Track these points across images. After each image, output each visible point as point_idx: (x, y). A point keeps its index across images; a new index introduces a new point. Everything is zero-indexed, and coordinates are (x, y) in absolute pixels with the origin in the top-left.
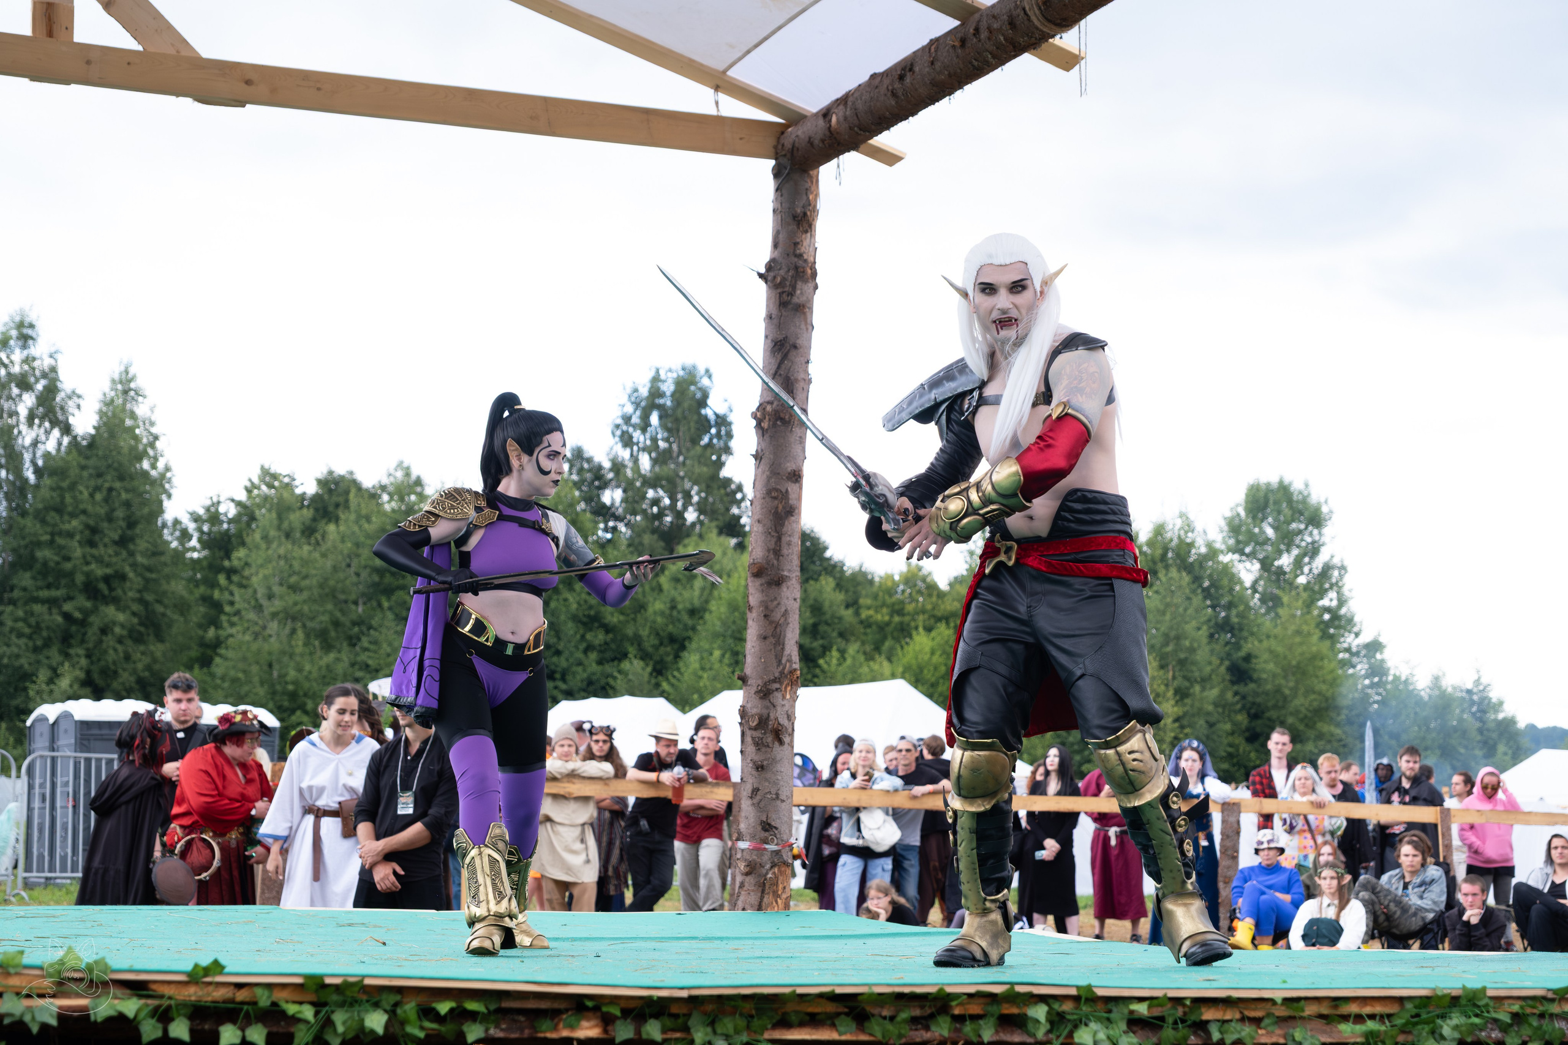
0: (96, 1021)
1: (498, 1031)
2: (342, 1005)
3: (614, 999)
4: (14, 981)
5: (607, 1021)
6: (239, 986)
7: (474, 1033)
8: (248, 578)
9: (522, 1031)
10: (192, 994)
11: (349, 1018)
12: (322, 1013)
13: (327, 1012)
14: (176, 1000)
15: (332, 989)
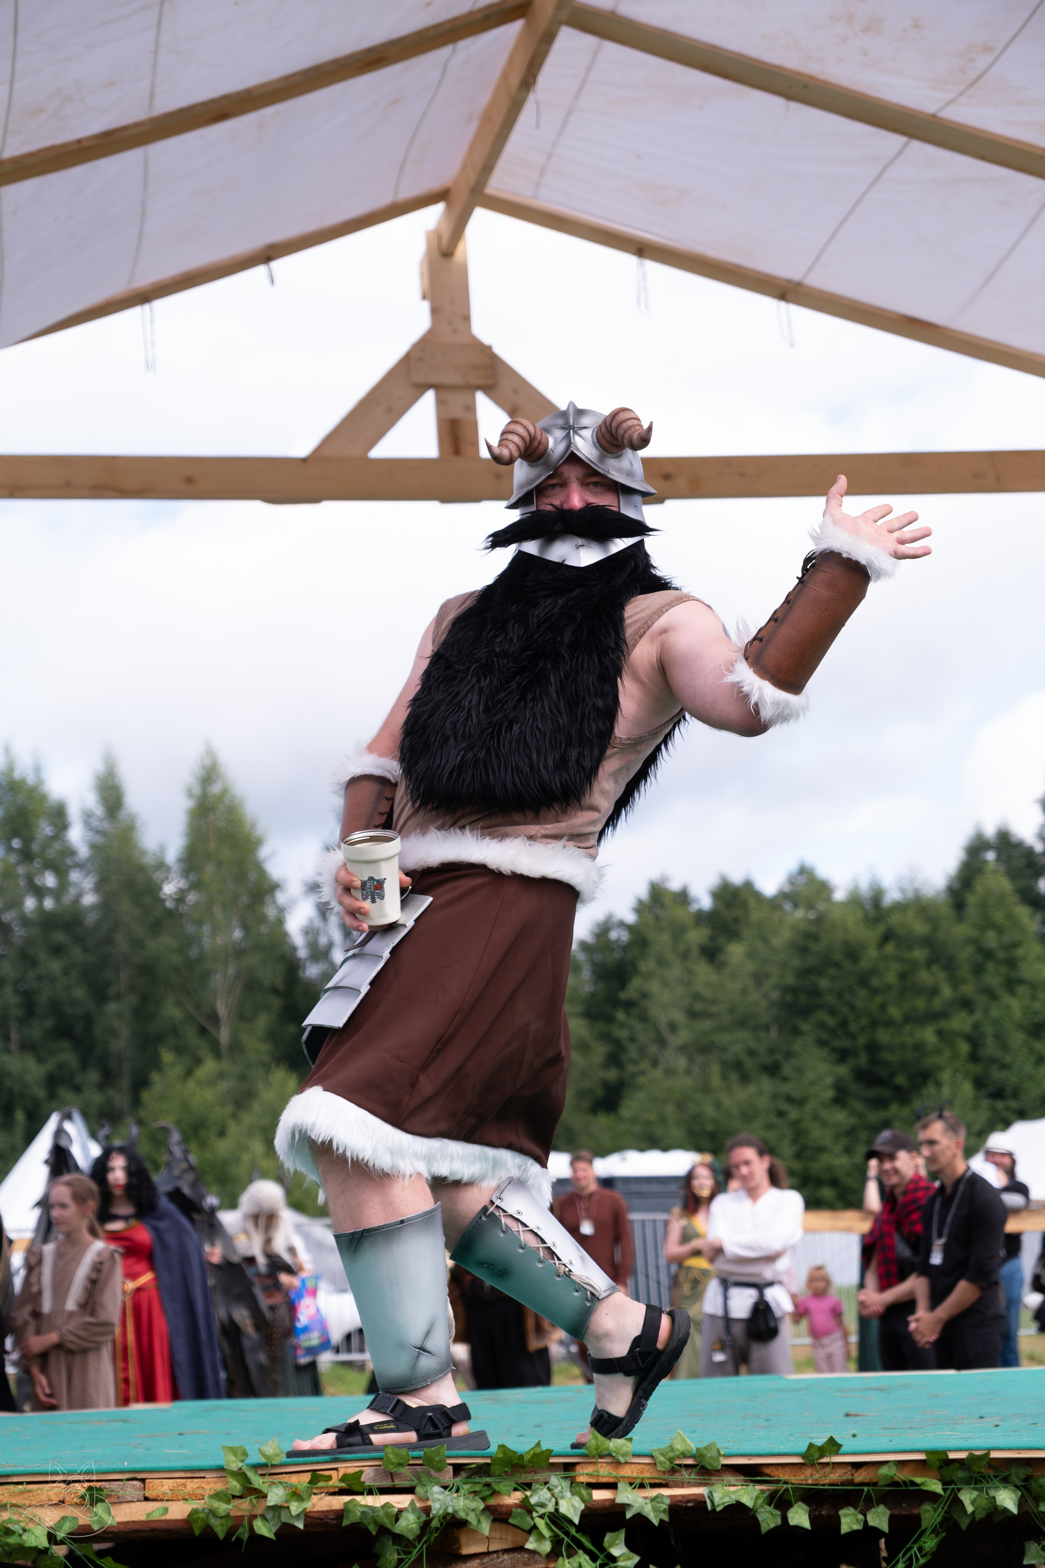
0: (714, 1510)
2: (968, 1482)
4: (627, 1471)
6: (857, 1466)
10: (808, 1478)
11: (978, 1497)
12: (949, 1492)
13: (953, 1489)
14: (792, 1484)
15: (957, 1465)
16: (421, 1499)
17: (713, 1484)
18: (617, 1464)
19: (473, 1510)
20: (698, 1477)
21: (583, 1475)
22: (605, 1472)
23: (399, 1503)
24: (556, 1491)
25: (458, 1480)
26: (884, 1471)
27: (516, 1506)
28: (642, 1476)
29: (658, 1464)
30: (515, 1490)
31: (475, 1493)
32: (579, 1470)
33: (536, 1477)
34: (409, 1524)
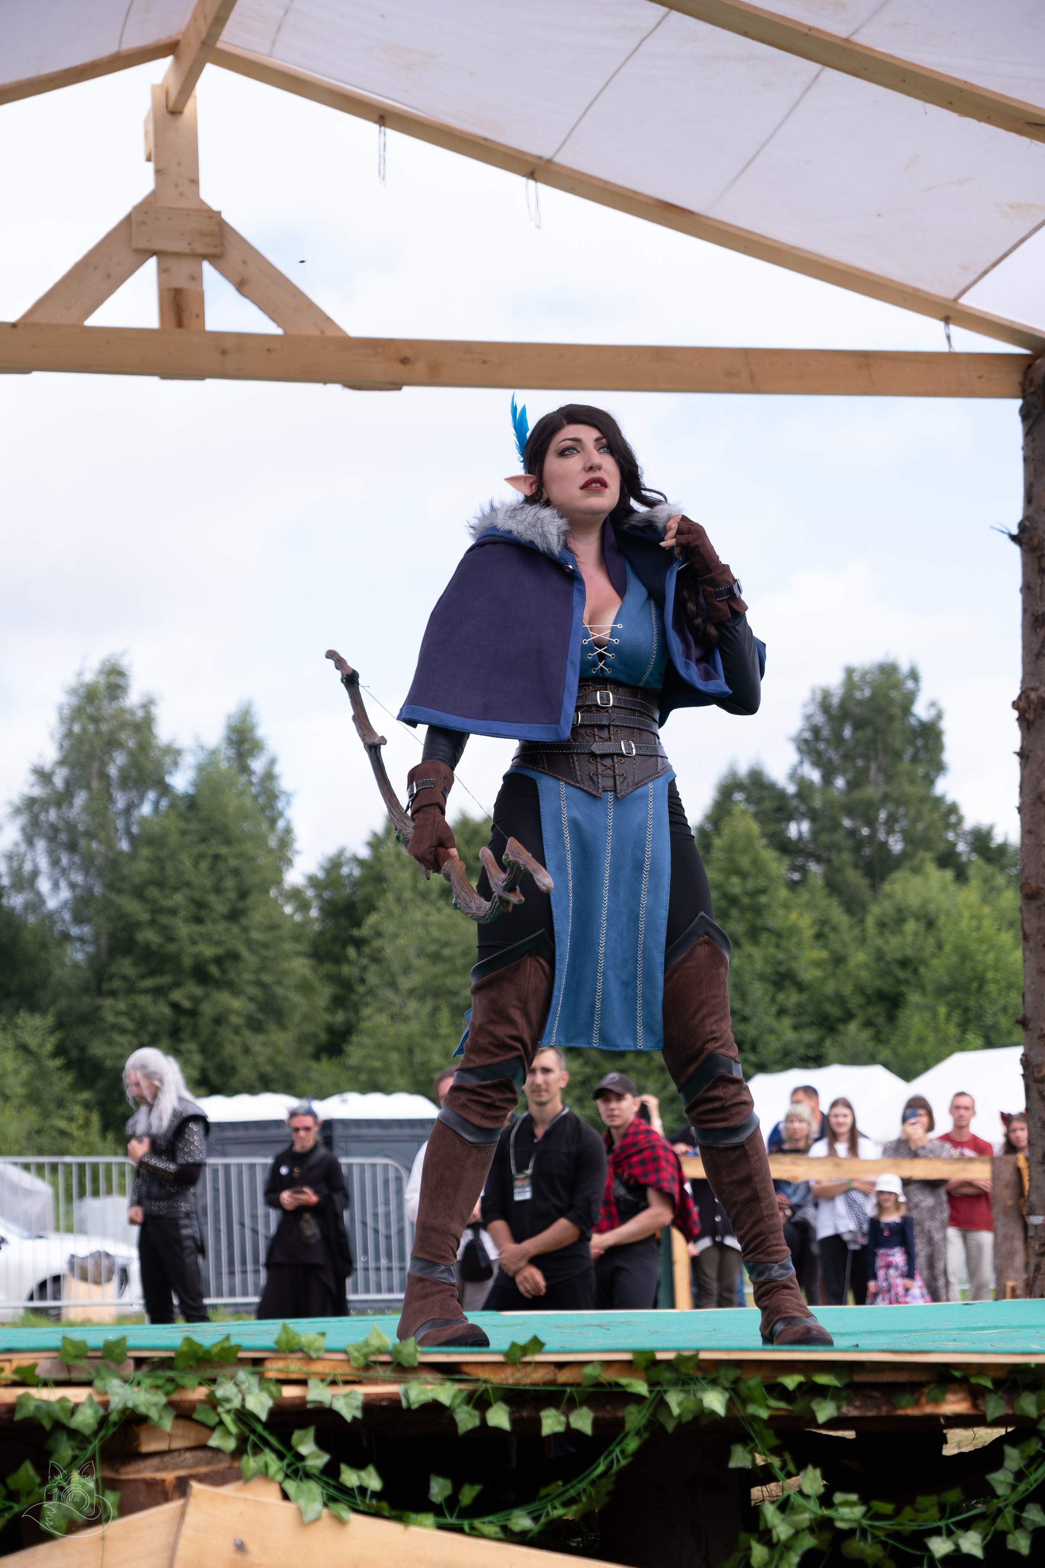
0: (409, 1409)
1: (851, 1409)
2: (674, 1383)
3: (982, 1368)
4: (318, 1367)
5: (976, 1394)
6: (561, 1366)
7: (825, 1411)
8: (381, 950)
9: (879, 1407)
10: (509, 1377)
11: (685, 1399)
12: (654, 1394)
13: (659, 1392)
14: (492, 1383)
15: (663, 1366)
16: (99, 1393)
17: (408, 1382)
18: (310, 1359)
19: (155, 1405)
20: (393, 1375)
21: (273, 1370)
22: (294, 1367)
23: (76, 1396)
24: (244, 1387)
25: (139, 1375)
26: (588, 1370)
27: (201, 1402)
28: (334, 1372)
29: (352, 1360)
30: (200, 1384)
31: (157, 1387)
32: (268, 1365)
33: (223, 1371)
34: (85, 1419)
